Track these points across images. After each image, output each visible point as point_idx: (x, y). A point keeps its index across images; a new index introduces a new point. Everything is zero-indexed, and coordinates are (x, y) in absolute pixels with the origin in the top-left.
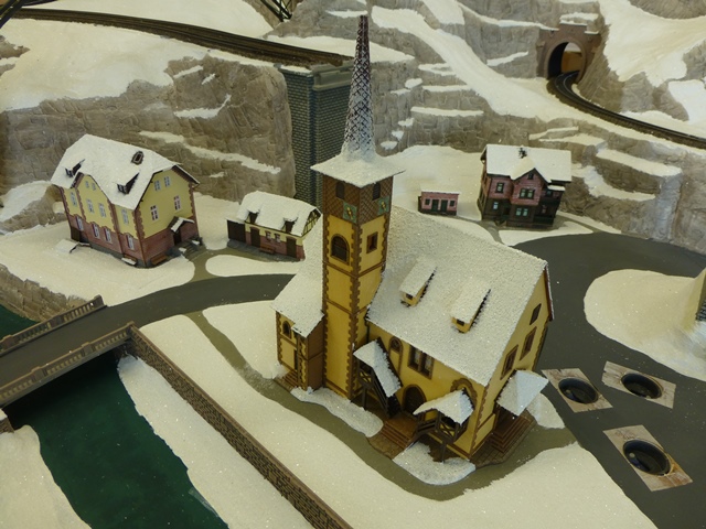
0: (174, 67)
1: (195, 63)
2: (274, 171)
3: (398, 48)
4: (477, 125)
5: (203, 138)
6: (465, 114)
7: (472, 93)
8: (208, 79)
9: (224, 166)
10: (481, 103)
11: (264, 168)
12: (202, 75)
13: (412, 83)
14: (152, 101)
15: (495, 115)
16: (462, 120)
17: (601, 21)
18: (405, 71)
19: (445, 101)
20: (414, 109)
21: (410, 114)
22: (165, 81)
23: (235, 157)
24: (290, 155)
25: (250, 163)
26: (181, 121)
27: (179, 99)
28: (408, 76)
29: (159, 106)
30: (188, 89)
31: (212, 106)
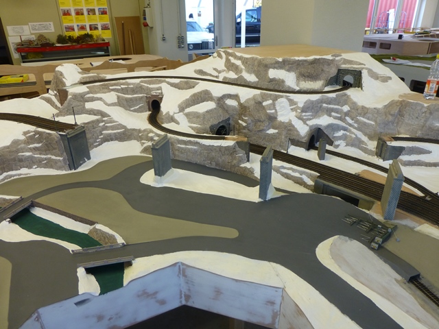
0: (25, 133)
1: (32, 132)
2: (61, 159)
3: (95, 115)
4: (124, 133)
5: (38, 152)
6: (119, 131)
7: (120, 124)
8: (37, 136)
9: (46, 159)
10: (124, 127)
11: (58, 158)
12: (35, 135)
13: (101, 124)
14: (20, 144)
15: (128, 130)
16: (118, 133)
17: (162, 93)
18: (98, 121)
19: (113, 128)
20: (103, 132)
21: (102, 134)
22: (23, 138)
23: (49, 156)
24: (65, 154)
25: (53, 157)
26: (30, 148)
27: (28, 142)
28: (100, 123)
29: (23, 145)
30: (31, 139)
31: (39, 143)
